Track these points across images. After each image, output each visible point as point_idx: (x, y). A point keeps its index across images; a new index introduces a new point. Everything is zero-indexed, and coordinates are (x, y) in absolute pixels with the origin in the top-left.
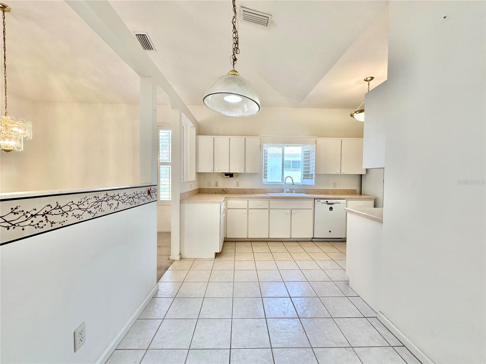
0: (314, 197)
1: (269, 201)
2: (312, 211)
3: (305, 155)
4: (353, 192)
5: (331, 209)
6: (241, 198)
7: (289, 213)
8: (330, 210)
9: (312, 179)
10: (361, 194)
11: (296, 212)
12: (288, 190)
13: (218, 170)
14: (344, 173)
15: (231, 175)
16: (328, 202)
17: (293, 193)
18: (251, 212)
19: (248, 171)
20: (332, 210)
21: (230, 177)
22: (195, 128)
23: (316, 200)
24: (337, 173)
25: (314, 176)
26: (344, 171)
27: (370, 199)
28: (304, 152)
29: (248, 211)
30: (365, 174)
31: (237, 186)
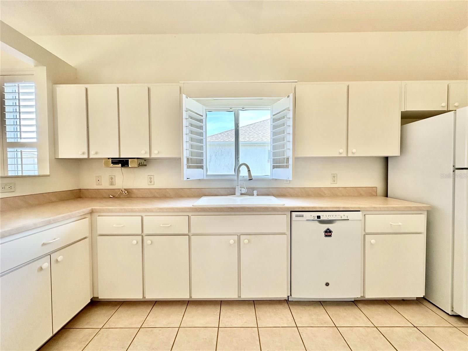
0: (291, 208)
1: (189, 218)
2: (285, 239)
3: (274, 120)
4: (370, 193)
5: (328, 233)
6: (126, 211)
7: (234, 243)
8: (326, 236)
9: (287, 167)
10: (387, 196)
11: (249, 241)
12: (244, 191)
13: (96, 153)
14: (353, 153)
15: (124, 162)
16: (321, 219)
17: (253, 195)
18: (149, 241)
19: (159, 153)
20: (330, 236)
23: (294, 214)
24: (340, 153)
25: (291, 161)
26: (354, 151)
27: (417, 210)
28: (274, 115)
29: (143, 241)
30: (399, 155)
31: (149, 183)
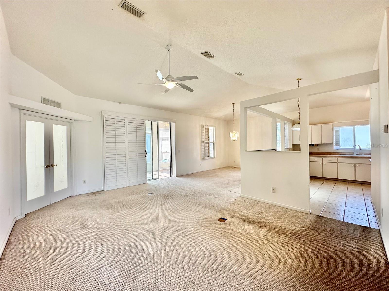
1: (337, 159)
6: (318, 156)
7: (354, 166)
11: (359, 166)
12: (358, 153)
17: (362, 155)
18: (325, 164)
19: (323, 142)
21: (312, 146)
22: (291, 124)
29: (323, 163)
